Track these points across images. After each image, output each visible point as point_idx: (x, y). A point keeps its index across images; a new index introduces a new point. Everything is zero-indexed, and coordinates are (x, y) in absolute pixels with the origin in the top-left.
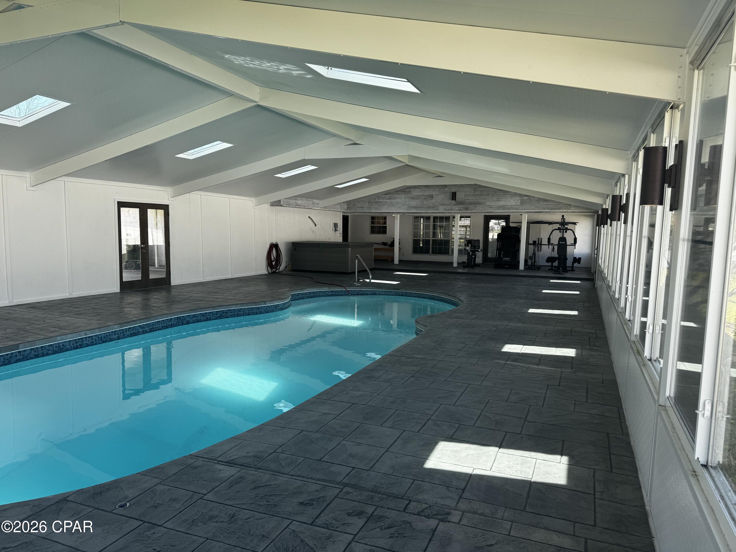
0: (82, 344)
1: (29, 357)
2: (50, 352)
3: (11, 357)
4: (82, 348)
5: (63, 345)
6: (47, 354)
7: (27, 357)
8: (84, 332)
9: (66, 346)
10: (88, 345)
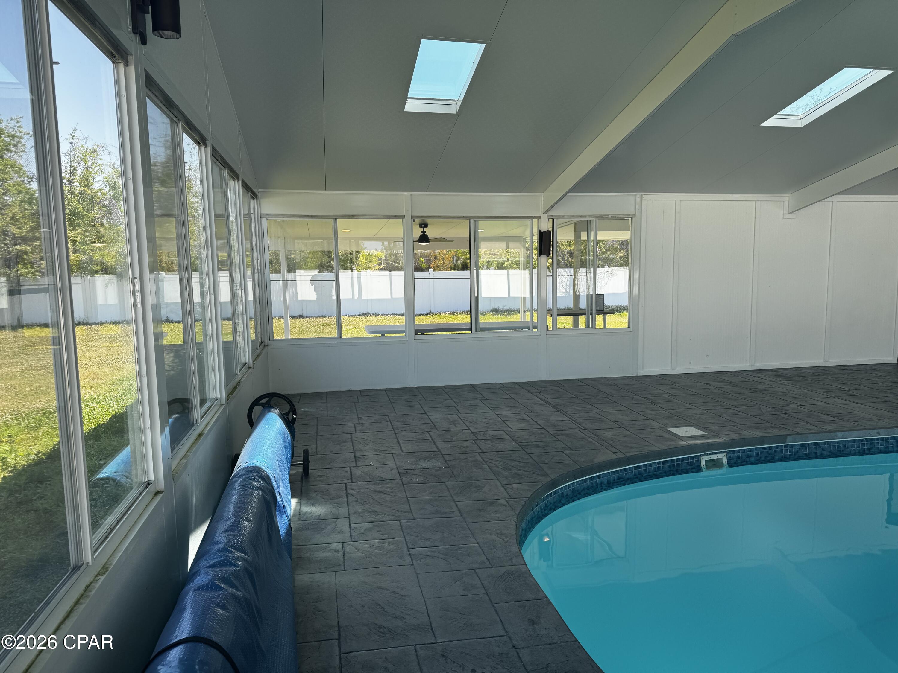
0: (871, 448)
1: (797, 456)
2: (825, 453)
3: (775, 452)
4: (872, 454)
5: (844, 446)
6: (822, 454)
7: (795, 455)
8: (876, 431)
9: (847, 448)
10: (880, 452)
